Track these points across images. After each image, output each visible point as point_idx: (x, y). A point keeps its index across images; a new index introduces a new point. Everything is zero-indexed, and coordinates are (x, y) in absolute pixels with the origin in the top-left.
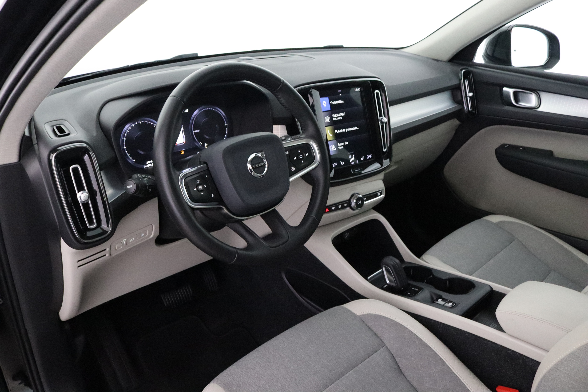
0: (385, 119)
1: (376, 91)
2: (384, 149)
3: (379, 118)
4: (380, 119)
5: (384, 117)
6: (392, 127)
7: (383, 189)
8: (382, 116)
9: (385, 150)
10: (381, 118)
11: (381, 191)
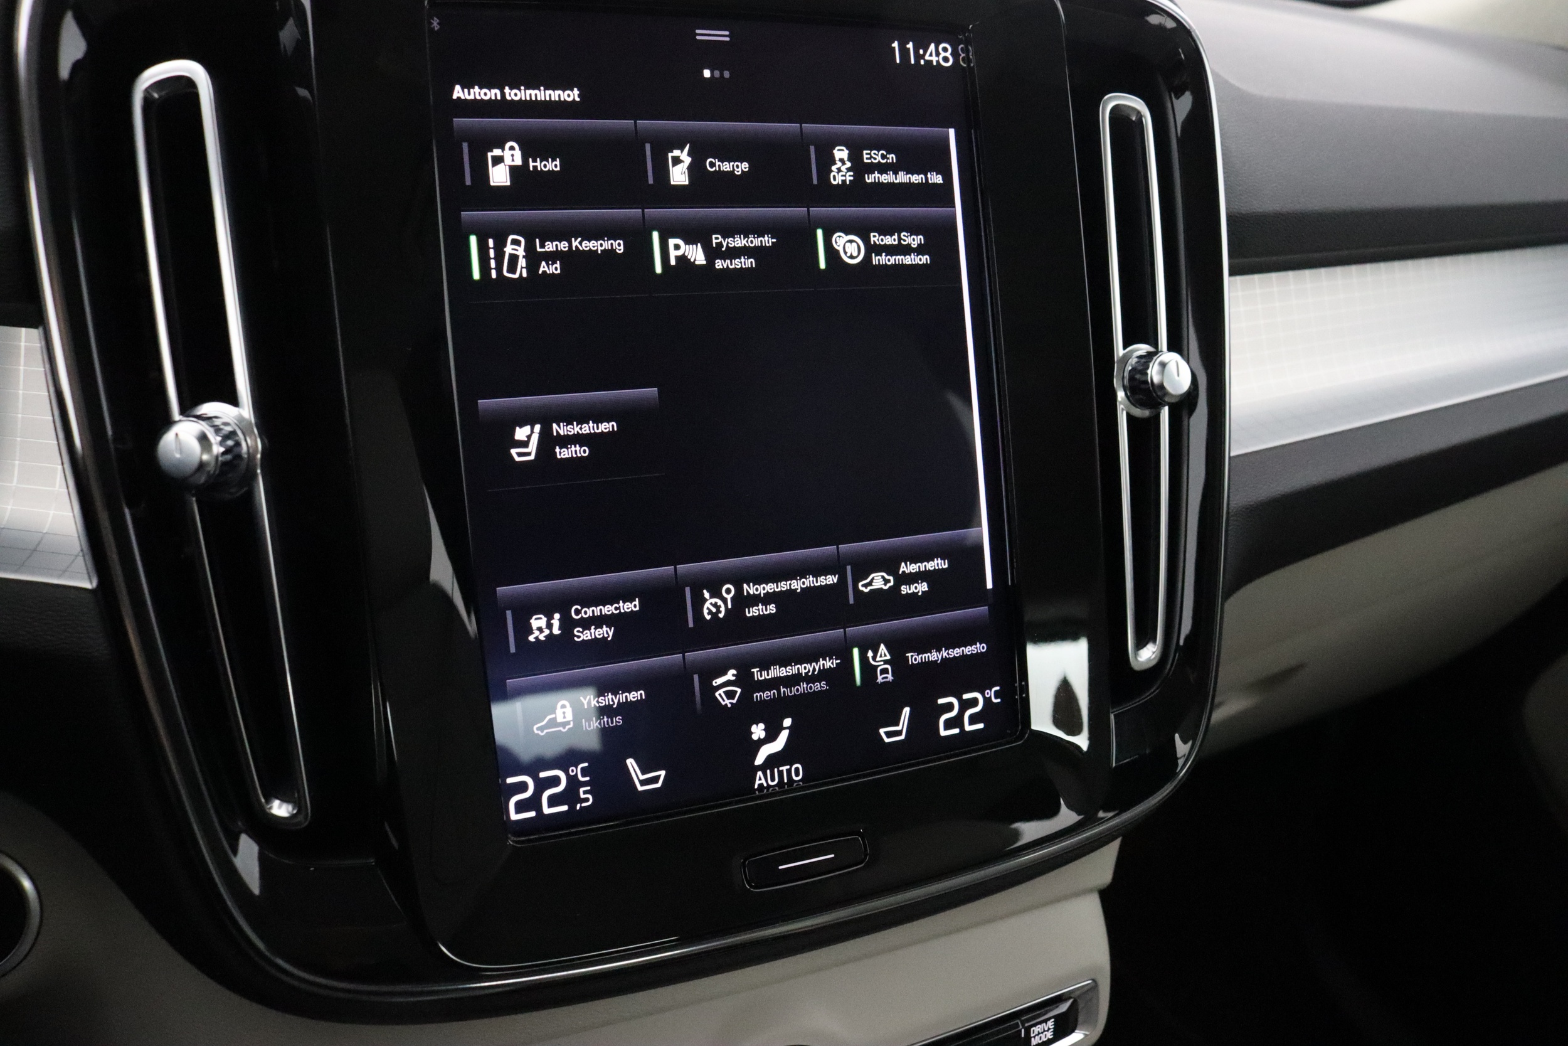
0: (1172, 367)
1: (1113, 101)
2: (1140, 644)
3: (1119, 350)
4: (1125, 359)
5: (1175, 345)
6: (1238, 445)
7: (1094, 987)
8: (1155, 343)
9: (1147, 655)
10: (1143, 348)
11: (1064, 1007)
